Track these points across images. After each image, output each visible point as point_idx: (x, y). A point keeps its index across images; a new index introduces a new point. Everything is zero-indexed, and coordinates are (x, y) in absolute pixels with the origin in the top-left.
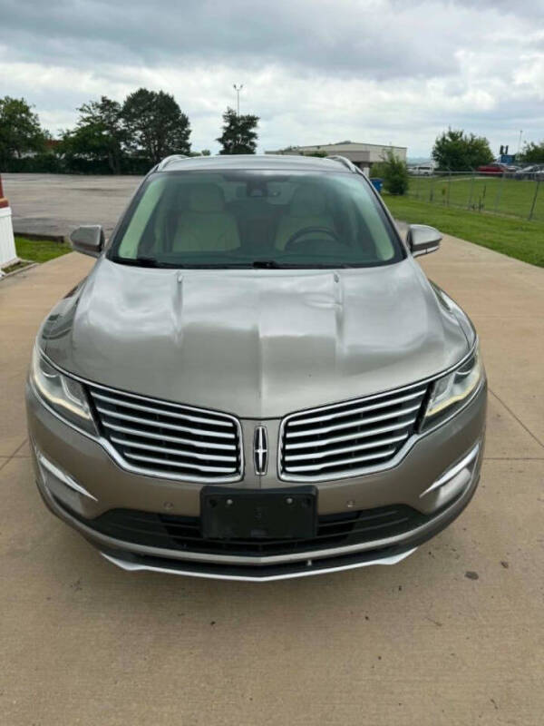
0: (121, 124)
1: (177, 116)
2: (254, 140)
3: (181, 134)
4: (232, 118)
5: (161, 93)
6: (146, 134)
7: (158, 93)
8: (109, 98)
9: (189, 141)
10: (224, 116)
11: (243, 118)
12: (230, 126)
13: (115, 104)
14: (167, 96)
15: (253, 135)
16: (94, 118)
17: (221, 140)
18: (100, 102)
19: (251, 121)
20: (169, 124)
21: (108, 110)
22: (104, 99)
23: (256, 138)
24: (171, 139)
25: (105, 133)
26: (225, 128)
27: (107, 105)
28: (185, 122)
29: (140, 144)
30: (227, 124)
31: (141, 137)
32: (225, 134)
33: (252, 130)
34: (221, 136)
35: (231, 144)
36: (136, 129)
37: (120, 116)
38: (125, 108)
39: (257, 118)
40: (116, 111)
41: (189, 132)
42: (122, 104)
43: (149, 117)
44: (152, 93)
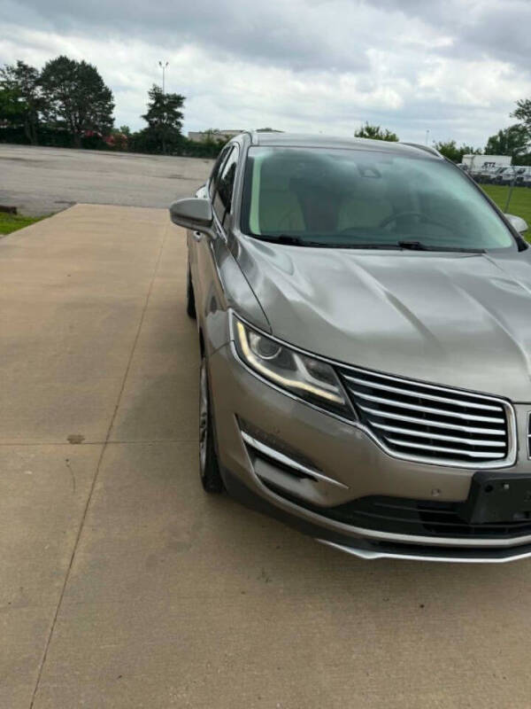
0: (39, 92)
1: (100, 88)
2: (180, 120)
3: (104, 108)
4: (158, 96)
5: (83, 63)
6: (67, 105)
7: (80, 62)
8: (25, 63)
9: (112, 116)
10: (150, 93)
11: (168, 96)
12: (156, 103)
13: (32, 70)
14: (89, 67)
15: (179, 115)
16: (9, 82)
17: (146, 117)
18: (16, 67)
19: (177, 101)
20: (91, 96)
21: (25, 76)
22: (20, 64)
23: (182, 118)
24: (93, 112)
25: (21, 100)
26: (150, 105)
27: (23, 70)
28: (107, 96)
29: (60, 114)
30: (153, 102)
31: (60, 107)
32: (150, 112)
33: (178, 110)
34: (146, 113)
35: (156, 122)
36: (55, 98)
37: (38, 83)
38: (43, 75)
39: (183, 98)
40: (33, 77)
41: (113, 106)
42: (40, 71)
43: (69, 86)
44: (73, 62)
